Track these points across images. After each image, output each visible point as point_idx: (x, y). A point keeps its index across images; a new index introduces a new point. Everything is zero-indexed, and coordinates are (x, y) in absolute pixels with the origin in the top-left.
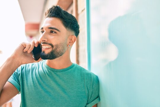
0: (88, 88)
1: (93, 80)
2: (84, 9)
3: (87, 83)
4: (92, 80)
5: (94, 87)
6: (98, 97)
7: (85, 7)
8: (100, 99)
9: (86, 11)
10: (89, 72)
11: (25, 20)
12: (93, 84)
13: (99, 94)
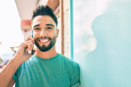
0: (71, 73)
1: (75, 67)
2: (68, 9)
3: (69, 69)
4: (73, 67)
5: (75, 73)
6: (79, 81)
7: (69, 7)
8: (80, 83)
9: (69, 11)
10: (71, 61)
11: (21, 17)
12: (74, 71)
13: (79, 79)
